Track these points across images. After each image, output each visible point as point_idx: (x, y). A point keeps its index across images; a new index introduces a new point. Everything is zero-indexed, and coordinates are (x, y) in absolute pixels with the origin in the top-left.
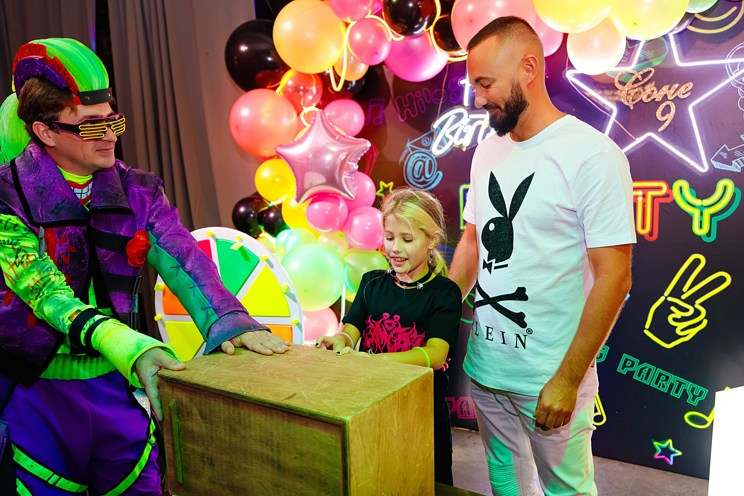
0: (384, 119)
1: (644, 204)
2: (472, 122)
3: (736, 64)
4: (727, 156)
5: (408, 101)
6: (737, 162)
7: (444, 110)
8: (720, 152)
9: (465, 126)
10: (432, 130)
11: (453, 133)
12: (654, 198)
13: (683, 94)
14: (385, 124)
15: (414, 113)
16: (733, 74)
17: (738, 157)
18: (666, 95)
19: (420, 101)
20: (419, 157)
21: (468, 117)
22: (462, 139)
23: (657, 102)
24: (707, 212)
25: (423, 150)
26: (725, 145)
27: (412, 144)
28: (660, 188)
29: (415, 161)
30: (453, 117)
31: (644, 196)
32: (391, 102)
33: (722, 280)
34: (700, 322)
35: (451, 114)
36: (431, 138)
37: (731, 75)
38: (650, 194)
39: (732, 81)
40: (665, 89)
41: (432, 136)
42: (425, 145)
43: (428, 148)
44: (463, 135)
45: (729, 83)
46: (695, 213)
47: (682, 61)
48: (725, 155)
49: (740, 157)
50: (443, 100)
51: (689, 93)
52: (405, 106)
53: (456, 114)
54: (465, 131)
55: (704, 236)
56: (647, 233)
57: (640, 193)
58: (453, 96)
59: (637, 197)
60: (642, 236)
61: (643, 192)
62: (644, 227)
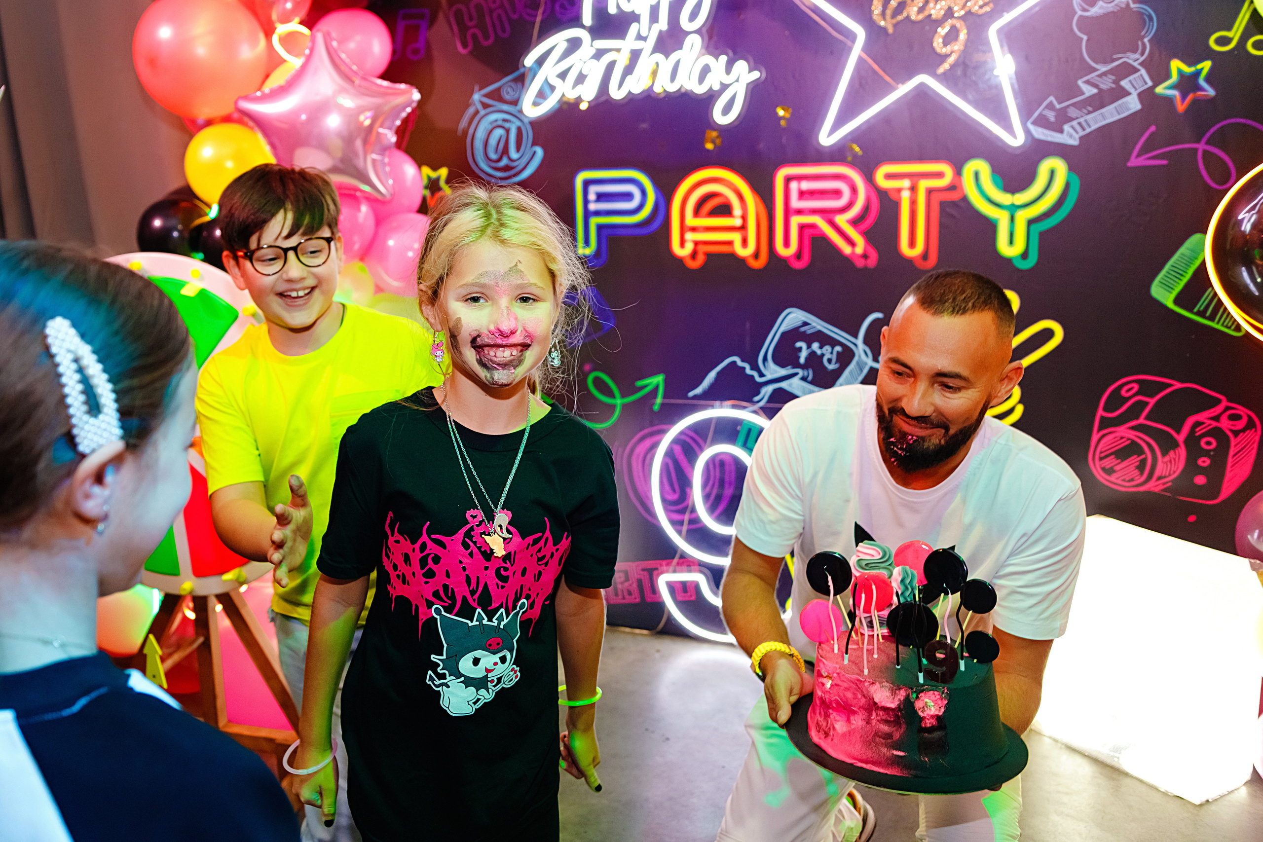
0: (428, 48)
1: (913, 203)
2: (599, 54)
4: (1058, 117)
5: (474, 14)
6: (1073, 128)
7: (546, 31)
8: (1044, 110)
9: (585, 62)
10: (522, 70)
11: (563, 76)
12: (929, 190)
13: (981, 7)
14: (429, 58)
15: (487, 37)
18: (950, 9)
19: (499, 16)
20: (497, 121)
21: (592, 46)
22: (579, 86)
23: (934, 21)
24: (1023, 216)
25: (505, 107)
26: (1051, 97)
27: (486, 96)
28: (940, 175)
29: (488, 129)
30: (563, 46)
31: (913, 189)
32: (441, 17)
33: (1048, 334)
34: (1010, 411)
35: (559, 40)
36: (520, 85)
38: (923, 184)
41: (521, 80)
42: (508, 97)
43: (515, 102)
44: (581, 79)
46: (1002, 218)
48: (1052, 116)
49: (1078, 118)
50: (543, 13)
51: (991, 5)
52: (470, 24)
53: (568, 41)
54: (584, 72)
55: (1016, 257)
56: (916, 257)
57: (906, 183)
58: (563, 7)
59: (899, 190)
60: (909, 261)
61: (911, 181)
62: (912, 244)
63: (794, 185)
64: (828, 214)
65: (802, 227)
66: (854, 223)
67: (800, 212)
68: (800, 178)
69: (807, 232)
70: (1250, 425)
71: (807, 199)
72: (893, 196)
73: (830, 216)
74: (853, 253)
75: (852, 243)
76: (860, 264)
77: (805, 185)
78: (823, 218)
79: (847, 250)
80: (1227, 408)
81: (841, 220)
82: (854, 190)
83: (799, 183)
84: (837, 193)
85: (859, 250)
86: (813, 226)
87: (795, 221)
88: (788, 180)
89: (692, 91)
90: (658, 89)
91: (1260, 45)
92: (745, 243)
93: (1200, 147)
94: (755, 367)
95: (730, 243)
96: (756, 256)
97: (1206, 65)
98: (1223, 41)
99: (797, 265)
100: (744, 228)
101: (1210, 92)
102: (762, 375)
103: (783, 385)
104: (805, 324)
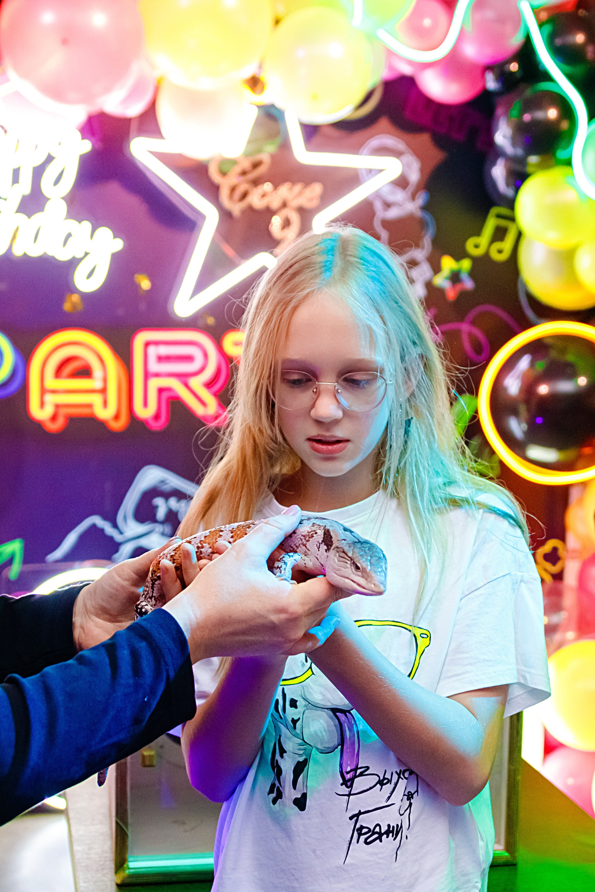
3: (372, 166)
13: (310, 201)
18: (284, 201)
23: (272, 210)
37: (367, 183)
39: (372, 193)
40: (284, 189)
51: (318, 200)
63: (152, 351)
64: (184, 377)
65: (161, 391)
67: (157, 375)
68: (157, 343)
69: (165, 395)
71: (165, 363)
73: (184, 379)
74: (206, 413)
75: (205, 404)
77: (163, 350)
78: (179, 381)
79: (199, 410)
81: (195, 383)
82: (206, 355)
83: (157, 348)
84: (189, 358)
85: (211, 411)
86: (168, 389)
87: (154, 384)
88: (147, 344)
89: (53, 258)
90: (18, 252)
91: (500, 252)
92: (105, 404)
93: (465, 327)
94: (115, 525)
95: (90, 406)
96: (117, 417)
97: (466, 264)
98: (477, 246)
99: (156, 426)
100: (103, 391)
101: (469, 284)
102: (121, 533)
103: (144, 542)
104: (163, 482)
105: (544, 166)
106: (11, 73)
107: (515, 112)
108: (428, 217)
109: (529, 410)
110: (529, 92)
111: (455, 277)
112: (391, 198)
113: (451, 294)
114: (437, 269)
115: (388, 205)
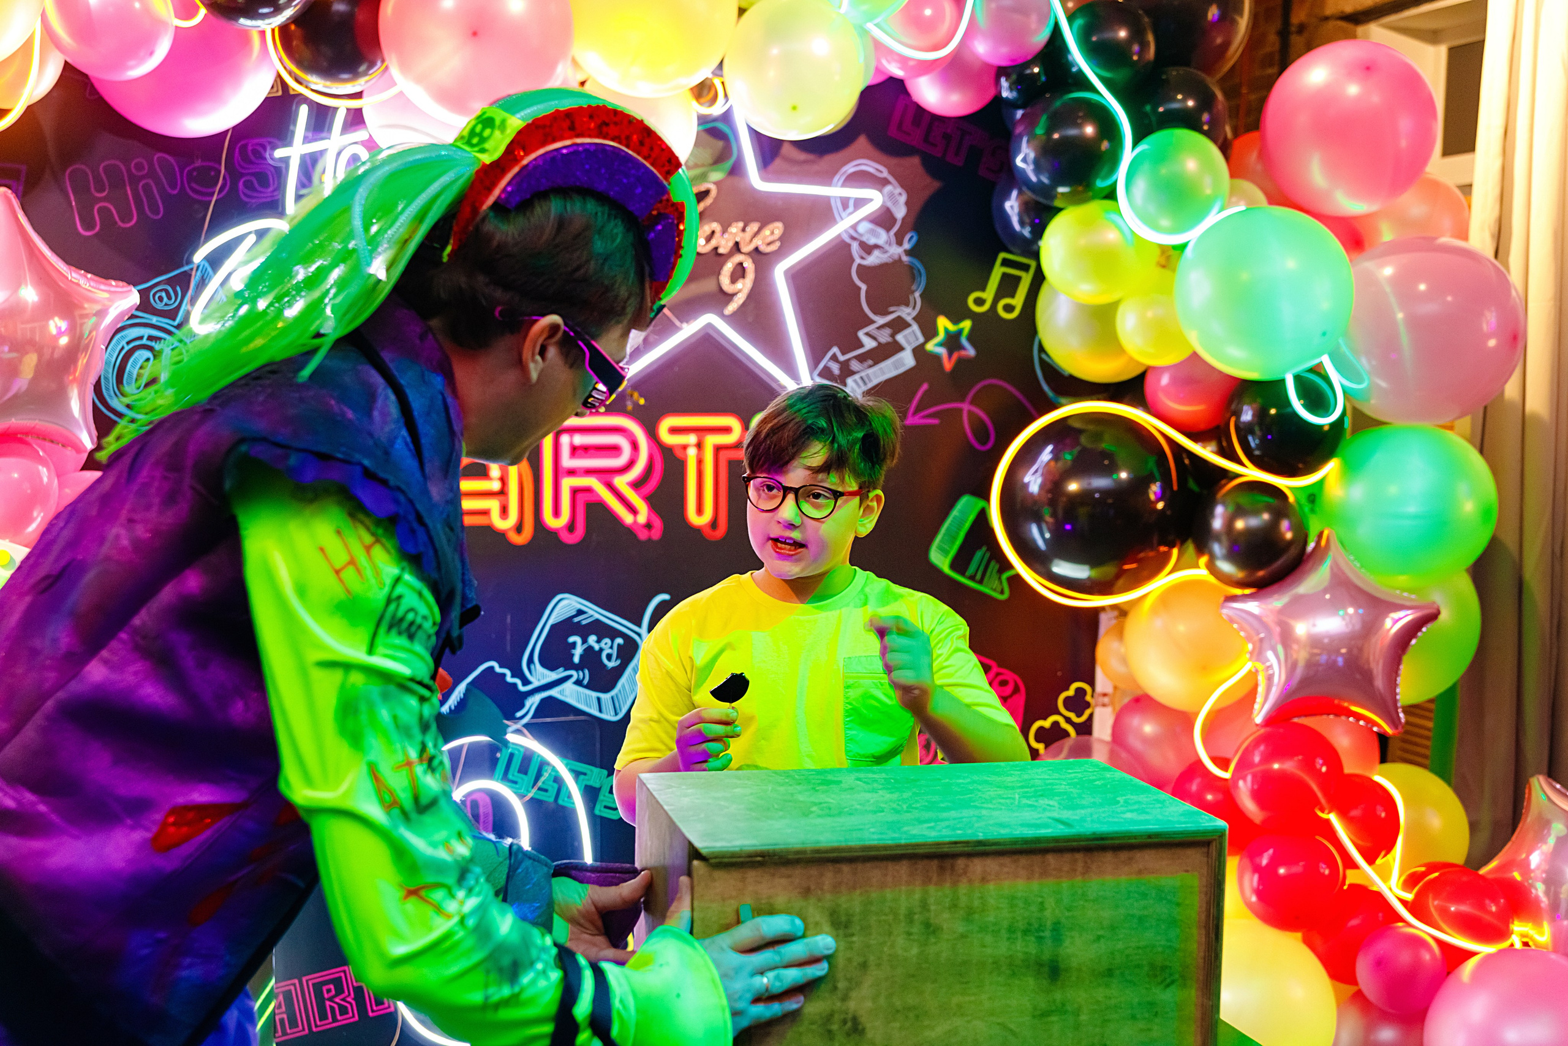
1: (700, 462)
3: (848, 199)
4: (841, 369)
5: (105, 180)
6: (855, 381)
7: (225, 217)
8: (829, 361)
10: (186, 268)
12: (718, 449)
13: (769, 244)
15: (126, 217)
16: (844, 214)
17: (853, 373)
18: (737, 244)
19: (147, 187)
20: (141, 338)
23: (721, 255)
25: (154, 320)
26: (835, 350)
28: (727, 430)
29: (127, 348)
30: (251, 240)
31: (699, 446)
32: (49, 178)
35: (246, 231)
36: (178, 289)
37: (842, 219)
38: (711, 440)
39: (846, 231)
40: (735, 229)
41: (183, 281)
42: (159, 306)
43: (172, 314)
45: (839, 236)
47: (764, 179)
48: (835, 368)
49: (858, 372)
51: (778, 244)
52: (99, 194)
56: (706, 525)
57: (692, 439)
58: (249, 186)
59: (685, 447)
60: (697, 530)
61: (698, 438)
62: (700, 511)
63: (565, 441)
64: (606, 475)
65: (575, 492)
66: (635, 485)
67: (572, 472)
68: (572, 431)
69: (581, 497)
70: (1016, 690)
71: (581, 457)
72: (679, 453)
73: (607, 477)
74: (635, 522)
75: (633, 510)
76: (643, 535)
77: (579, 440)
78: (600, 480)
79: (628, 518)
80: (998, 674)
81: (621, 482)
82: (635, 446)
83: (571, 437)
84: (615, 450)
85: (642, 518)
86: (588, 490)
87: (567, 483)
91: (1009, 308)
92: (504, 512)
93: (966, 407)
94: (518, 673)
95: (486, 513)
96: (519, 528)
97: (966, 325)
98: (980, 302)
99: (570, 539)
100: (503, 493)
101: (971, 352)
102: (526, 682)
103: (554, 692)
104: (580, 612)
105: (1077, 198)
106: (395, 71)
107: (1039, 131)
108: (918, 264)
109: (1054, 515)
110: (1058, 104)
111: (952, 342)
112: (872, 241)
113: (948, 365)
114: (930, 332)
115: (868, 249)
